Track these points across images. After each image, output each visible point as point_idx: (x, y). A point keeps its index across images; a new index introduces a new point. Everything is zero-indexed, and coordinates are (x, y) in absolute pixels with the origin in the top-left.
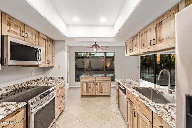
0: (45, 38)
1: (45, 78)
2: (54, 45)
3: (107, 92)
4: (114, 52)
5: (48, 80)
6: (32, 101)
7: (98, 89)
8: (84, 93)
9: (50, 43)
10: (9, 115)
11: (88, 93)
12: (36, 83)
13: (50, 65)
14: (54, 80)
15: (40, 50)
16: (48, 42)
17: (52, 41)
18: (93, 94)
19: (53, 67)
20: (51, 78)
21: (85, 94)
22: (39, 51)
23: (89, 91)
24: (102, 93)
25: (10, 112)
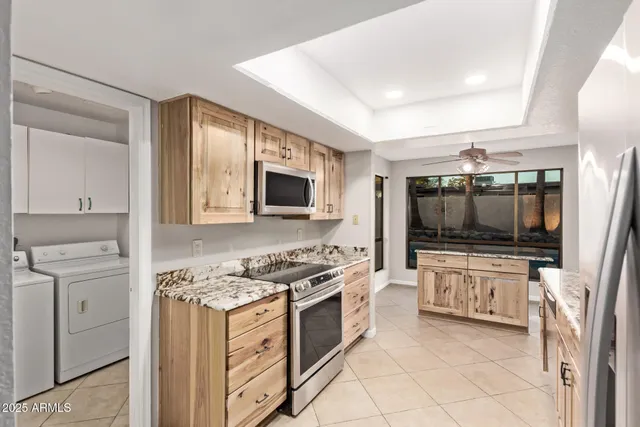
0: (324, 151)
1: (325, 246)
2: (344, 165)
3: (510, 314)
4: (562, 170)
5: (331, 253)
6: (298, 286)
7: (476, 298)
8: (429, 302)
9: (334, 162)
10: (265, 298)
11: (441, 305)
12: (305, 256)
13: (334, 216)
14: (342, 253)
15: (313, 181)
16: (329, 160)
17: (339, 155)
18: (459, 312)
19: (341, 220)
20: (336, 247)
21: (431, 308)
22: (311, 184)
23: (444, 298)
24: (491, 312)
25: (266, 294)
